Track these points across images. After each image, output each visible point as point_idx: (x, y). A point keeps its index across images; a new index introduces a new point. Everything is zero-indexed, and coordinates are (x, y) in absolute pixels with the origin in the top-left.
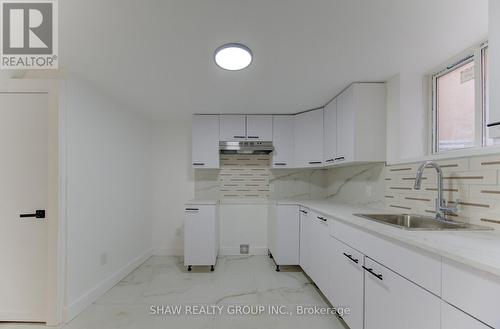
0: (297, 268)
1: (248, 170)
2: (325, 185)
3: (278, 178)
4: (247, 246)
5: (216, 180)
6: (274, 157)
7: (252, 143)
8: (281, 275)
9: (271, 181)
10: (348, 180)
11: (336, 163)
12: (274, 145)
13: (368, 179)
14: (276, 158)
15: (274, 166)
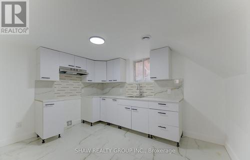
0: (100, 122)
1: (71, 82)
2: (103, 89)
3: (86, 87)
4: (71, 121)
5: (51, 87)
6: (87, 77)
7: (77, 70)
8: (94, 127)
9: (82, 88)
10: (114, 87)
11: (113, 81)
12: (87, 72)
13: (121, 87)
14: (88, 78)
15: (87, 82)
